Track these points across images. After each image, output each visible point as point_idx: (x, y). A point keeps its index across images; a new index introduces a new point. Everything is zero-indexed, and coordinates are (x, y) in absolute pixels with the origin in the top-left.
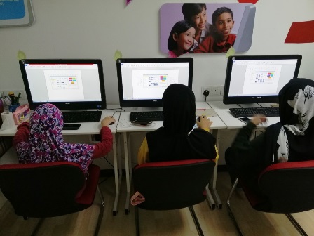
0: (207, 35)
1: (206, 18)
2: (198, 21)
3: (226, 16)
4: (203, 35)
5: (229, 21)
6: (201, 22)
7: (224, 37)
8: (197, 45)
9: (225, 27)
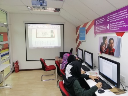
0: (107, 48)
1: (107, 42)
2: (105, 42)
3: (112, 41)
4: (106, 48)
5: (113, 43)
6: (106, 43)
7: (111, 49)
8: (105, 51)
9: (112, 46)
